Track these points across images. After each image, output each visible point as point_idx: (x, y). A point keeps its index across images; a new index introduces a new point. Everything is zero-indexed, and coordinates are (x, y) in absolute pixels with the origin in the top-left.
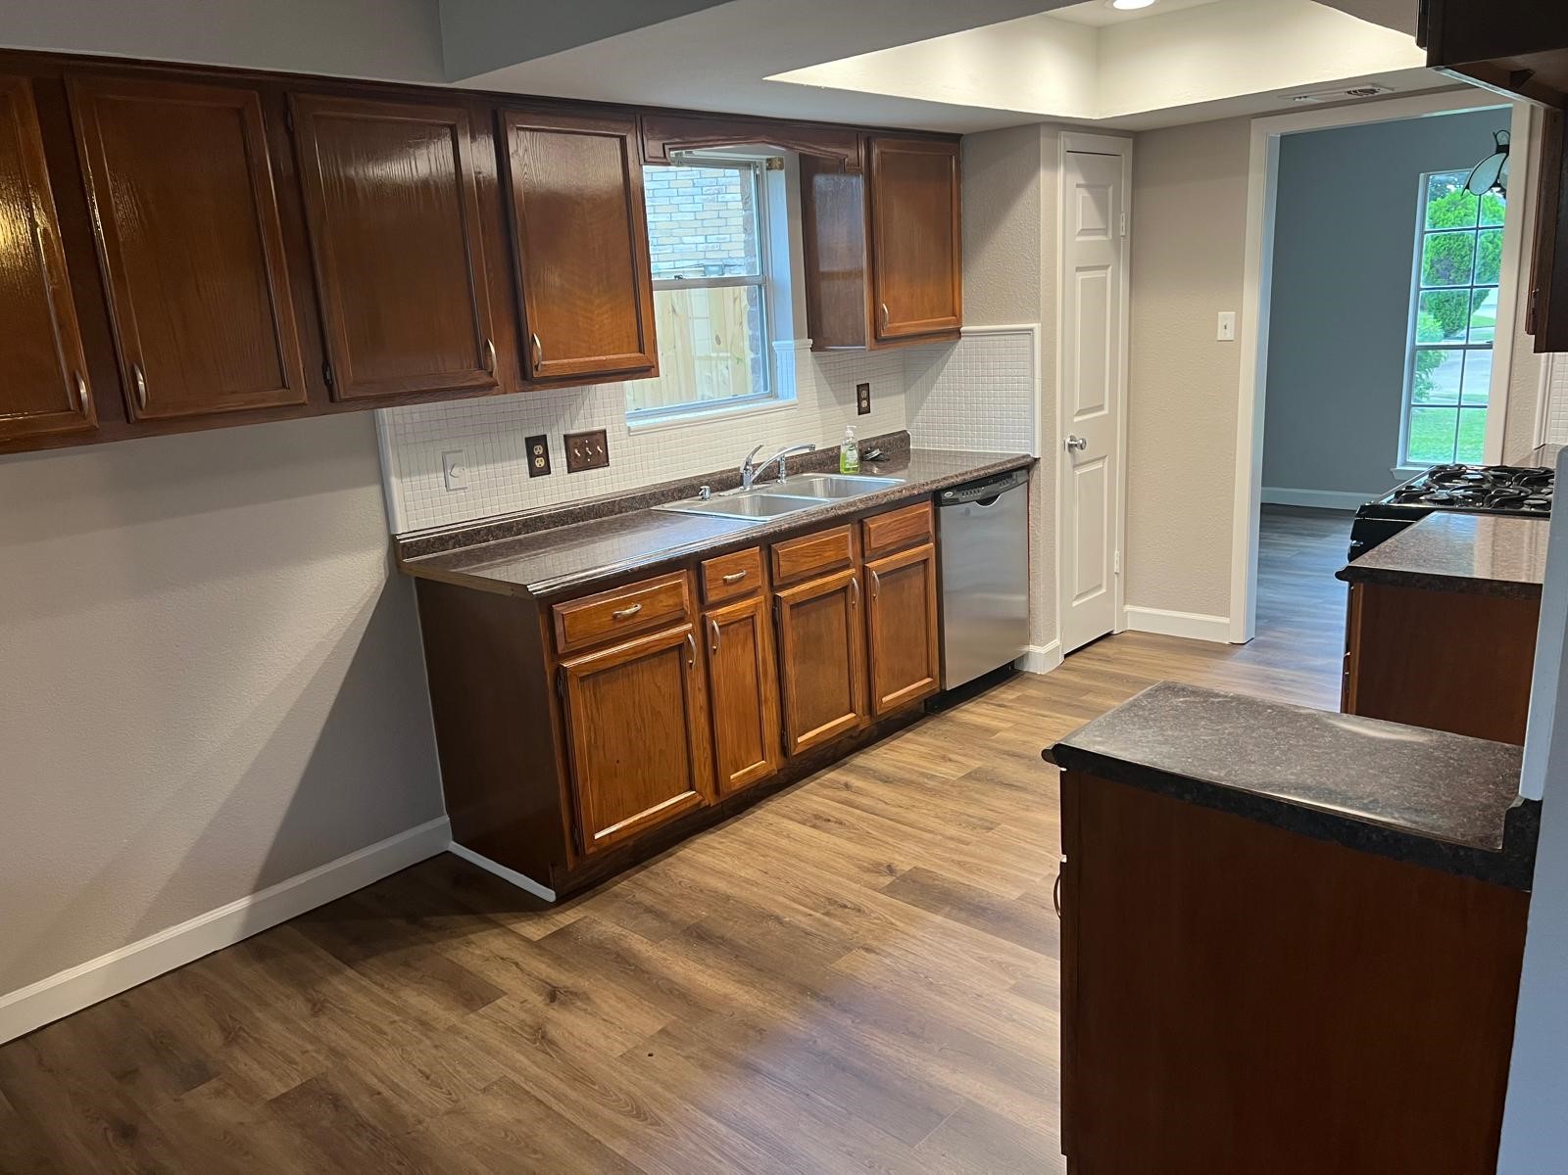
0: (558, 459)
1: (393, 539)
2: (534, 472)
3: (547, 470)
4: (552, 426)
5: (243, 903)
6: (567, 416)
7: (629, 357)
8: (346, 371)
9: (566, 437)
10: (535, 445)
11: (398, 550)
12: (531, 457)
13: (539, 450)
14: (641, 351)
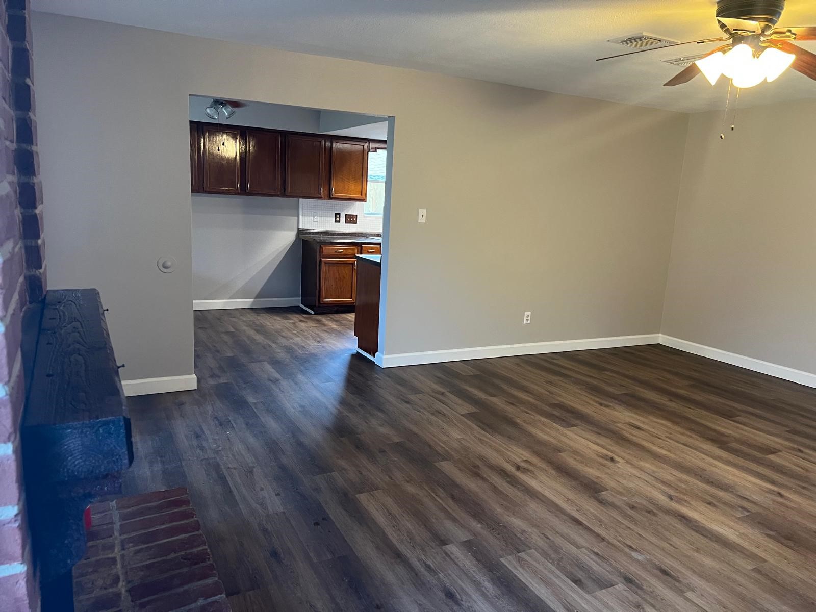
0: (343, 219)
1: (298, 229)
2: (336, 221)
3: (339, 222)
4: (342, 211)
5: (252, 300)
6: (347, 210)
7: (358, 196)
8: (288, 189)
9: (346, 215)
10: (337, 216)
11: (300, 233)
12: (336, 218)
13: (338, 216)
14: (362, 195)
